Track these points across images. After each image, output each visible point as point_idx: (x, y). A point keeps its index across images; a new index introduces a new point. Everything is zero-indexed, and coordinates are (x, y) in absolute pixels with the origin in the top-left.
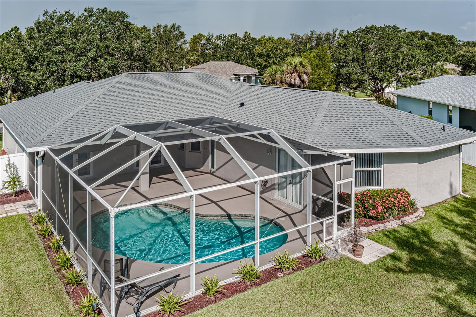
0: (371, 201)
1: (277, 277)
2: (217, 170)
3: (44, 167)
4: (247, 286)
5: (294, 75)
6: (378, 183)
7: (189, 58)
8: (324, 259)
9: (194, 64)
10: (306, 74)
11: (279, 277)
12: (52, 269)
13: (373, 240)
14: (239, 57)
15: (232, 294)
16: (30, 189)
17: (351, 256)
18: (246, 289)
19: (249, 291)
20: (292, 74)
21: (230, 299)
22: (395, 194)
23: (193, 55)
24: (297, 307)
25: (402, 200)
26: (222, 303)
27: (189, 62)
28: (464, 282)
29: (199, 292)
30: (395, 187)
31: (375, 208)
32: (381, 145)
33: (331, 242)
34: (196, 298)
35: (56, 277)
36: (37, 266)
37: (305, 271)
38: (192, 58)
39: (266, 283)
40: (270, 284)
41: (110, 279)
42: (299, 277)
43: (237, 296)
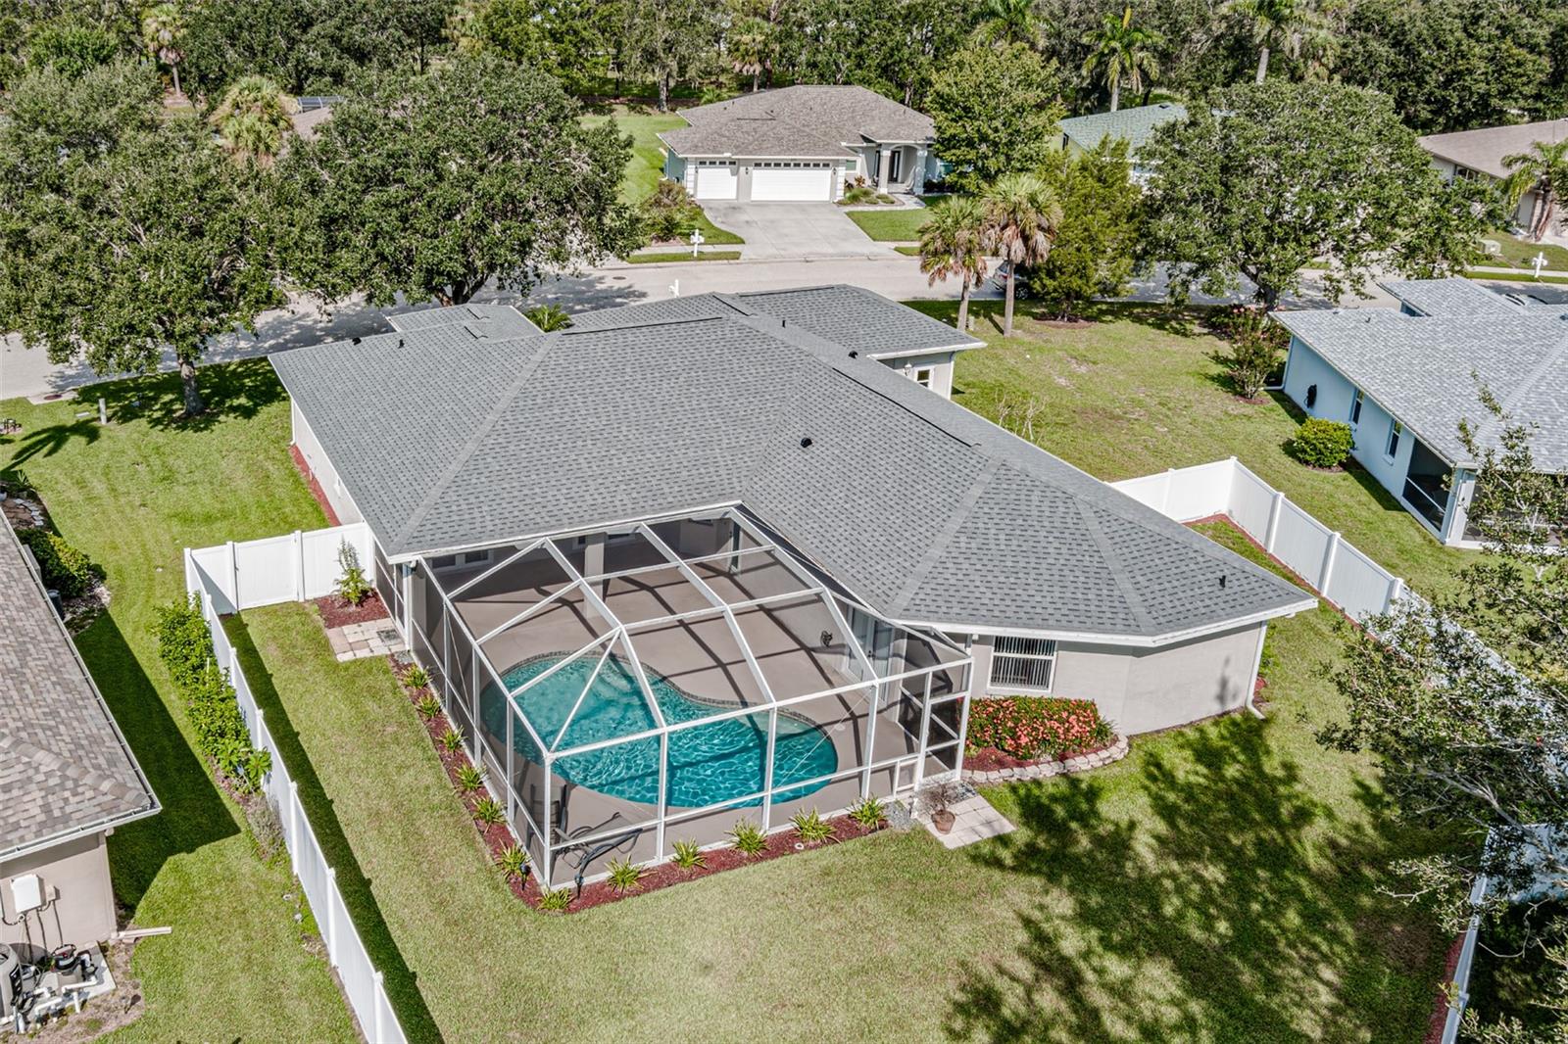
0: (1010, 724)
1: (793, 851)
2: (742, 572)
3: (414, 580)
4: (742, 858)
5: (1009, 232)
6: (1043, 681)
7: (738, 37)
8: (881, 828)
9: (753, 59)
10: (1048, 230)
11: (798, 852)
12: (453, 791)
13: (989, 800)
14: (892, 49)
15: (716, 871)
16: (379, 587)
17: (931, 827)
18: (740, 863)
19: (744, 869)
20: (1003, 229)
21: (712, 877)
22: (1065, 715)
23: (749, 31)
24: (806, 905)
25: (1076, 728)
26: (700, 881)
27: (737, 50)
28: (1095, 900)
29: (667, 860)
30: (1073, 695)
31: (1015, 737)
32: (1050, 622)
33: (908, 794)
34: (665, 867)
35: (460, 803)
36: (428, 779)
37: (841, 846)
38: (747, 38)
39: (772, 858)
40: (777, 861)
41: (543, 834)
42: (830, 856)
43: (724, 874)
